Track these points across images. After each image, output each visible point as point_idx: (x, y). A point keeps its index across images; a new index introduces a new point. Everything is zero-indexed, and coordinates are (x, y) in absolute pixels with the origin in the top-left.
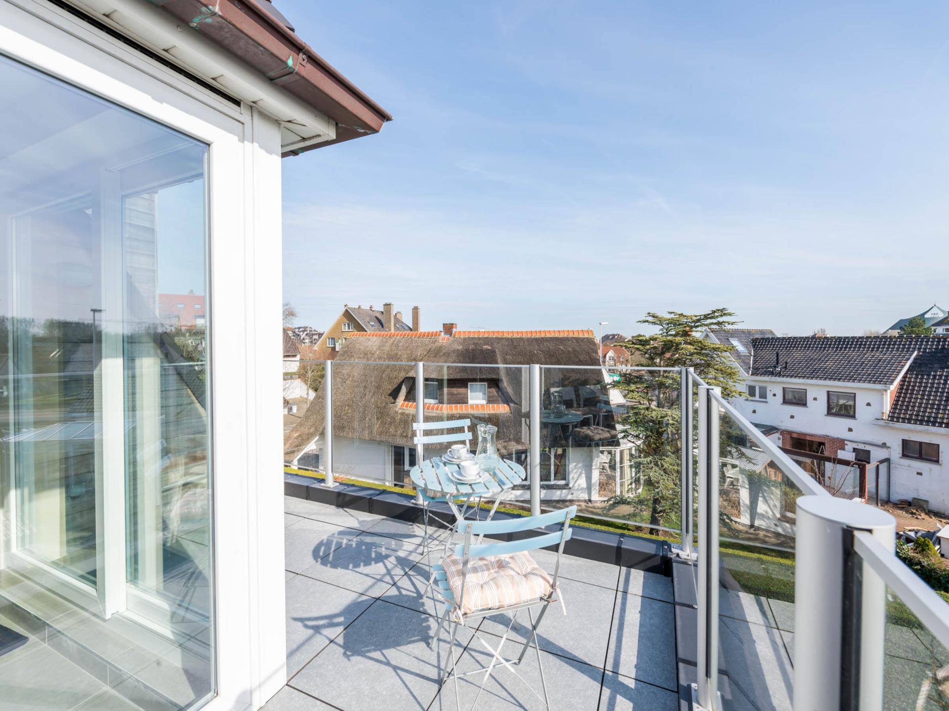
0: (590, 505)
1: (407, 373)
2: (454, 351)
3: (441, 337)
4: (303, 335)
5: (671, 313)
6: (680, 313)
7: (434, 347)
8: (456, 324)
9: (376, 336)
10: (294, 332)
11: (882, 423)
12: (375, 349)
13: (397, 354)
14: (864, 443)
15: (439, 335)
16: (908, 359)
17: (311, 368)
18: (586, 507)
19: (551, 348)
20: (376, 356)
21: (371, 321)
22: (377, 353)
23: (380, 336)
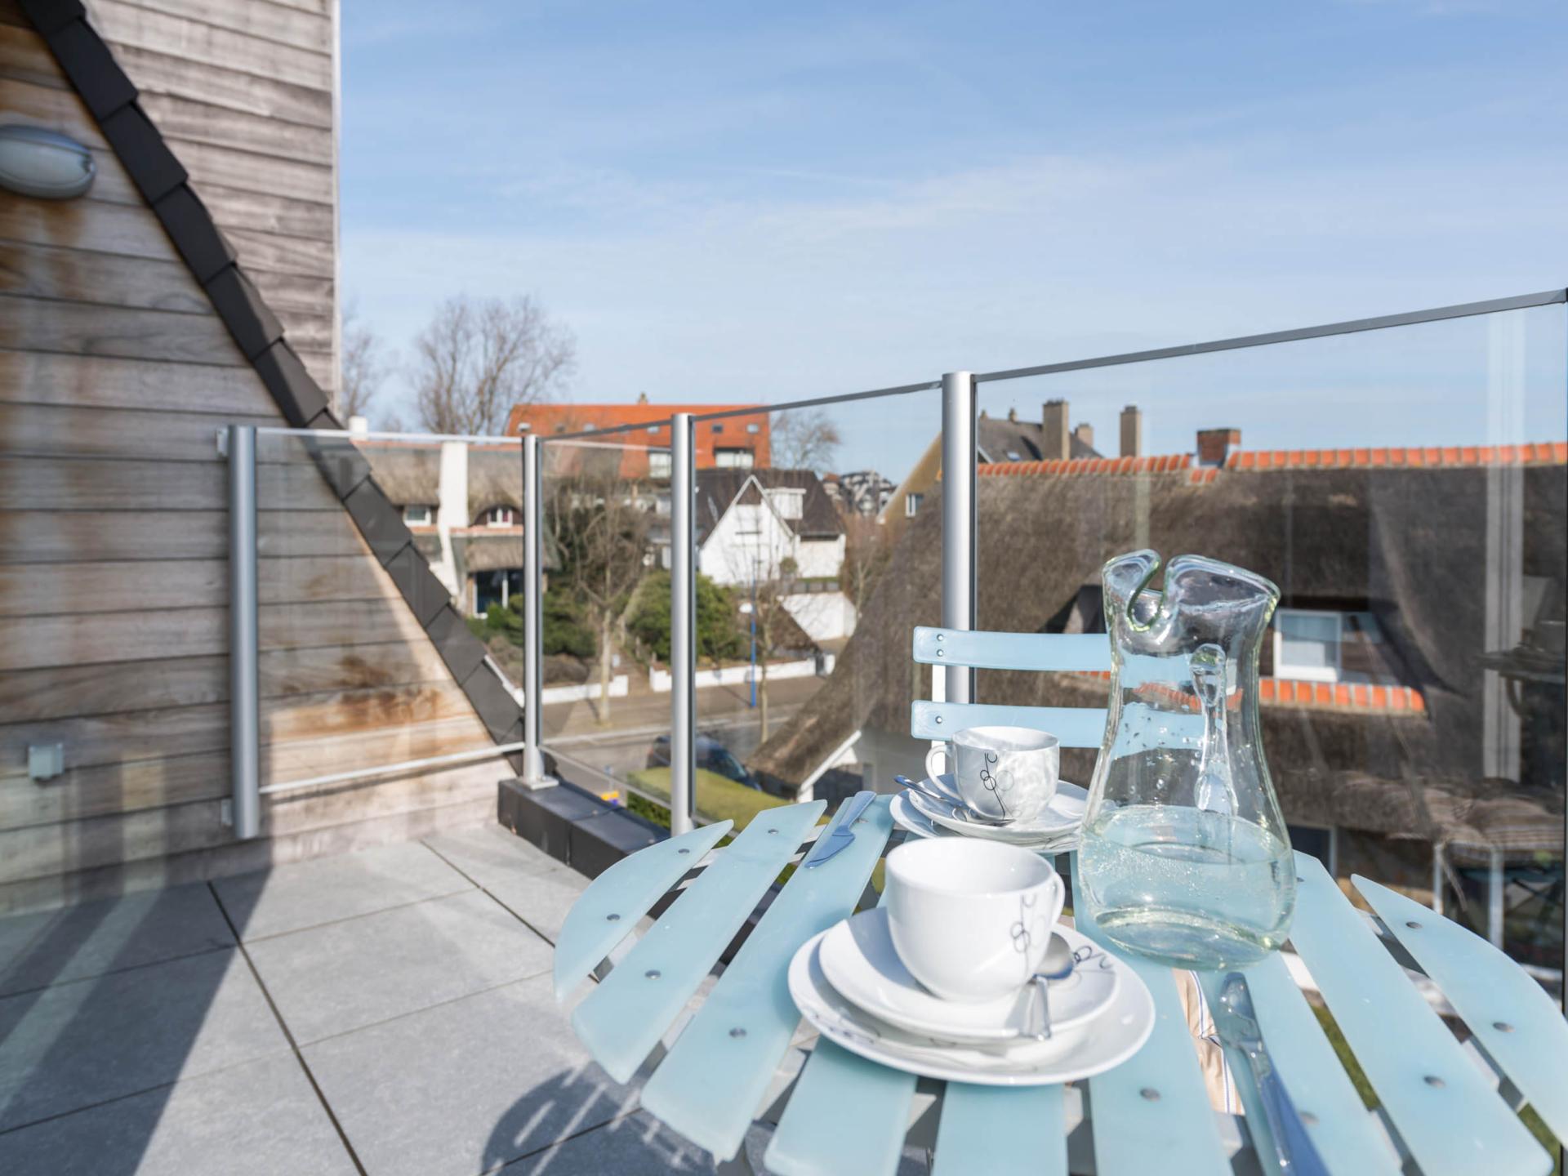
1: (1087, 575)
2: (1230, 512)
3: (1189, 473)
4: (860, 492)
7: (1168, 501)
8: (1238, 432)
9: (1007, 472)
10: (841, 485)
12: (1002, 507)
13: (1060, 521)
15: (1186, 465)
17: (863, 567)
20: (1003, 527)
21: (1012, 448)
22: (1009, 518)
23: (1016, 472)
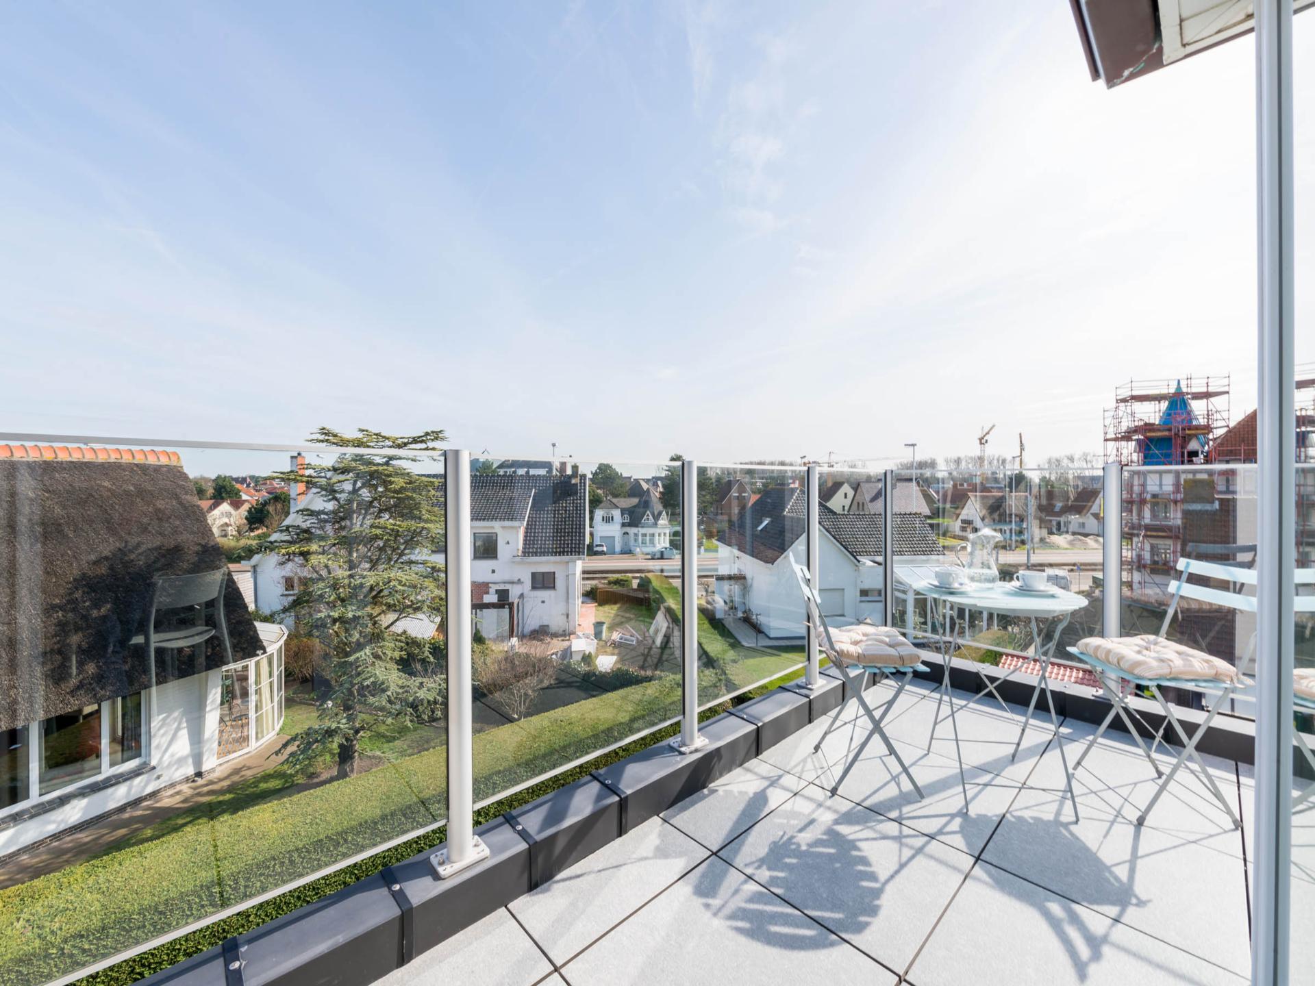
0: (200, 781)
5: (363, 431)
6: (377, 432)
11: (518, 559)
14: (504, 583)
16: (530, 497)
18: (195, 789)
19: (76, 485)
